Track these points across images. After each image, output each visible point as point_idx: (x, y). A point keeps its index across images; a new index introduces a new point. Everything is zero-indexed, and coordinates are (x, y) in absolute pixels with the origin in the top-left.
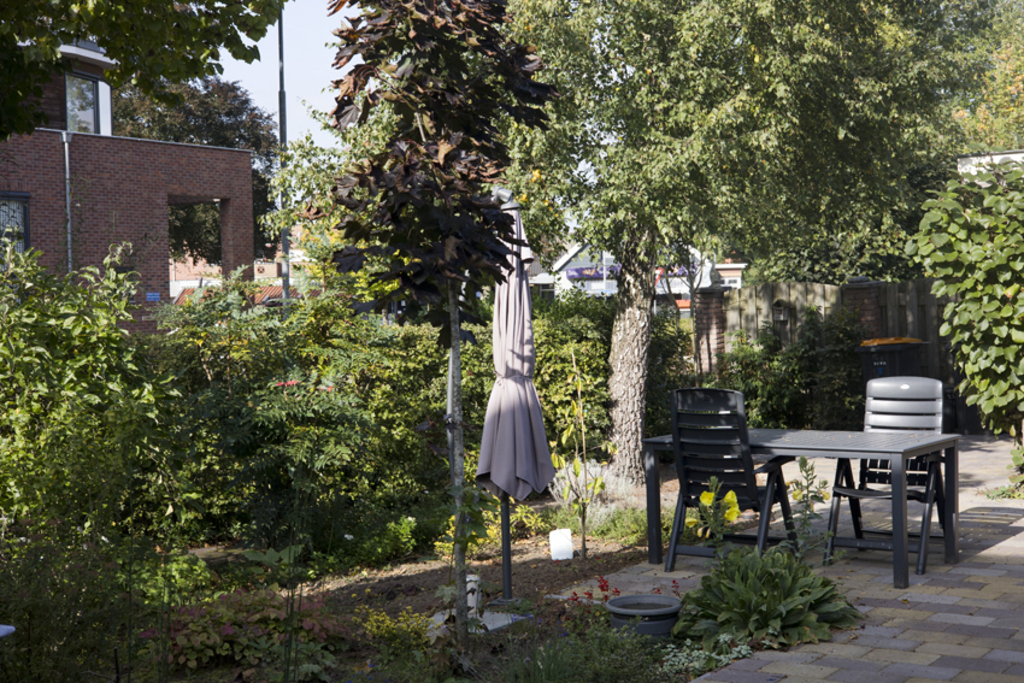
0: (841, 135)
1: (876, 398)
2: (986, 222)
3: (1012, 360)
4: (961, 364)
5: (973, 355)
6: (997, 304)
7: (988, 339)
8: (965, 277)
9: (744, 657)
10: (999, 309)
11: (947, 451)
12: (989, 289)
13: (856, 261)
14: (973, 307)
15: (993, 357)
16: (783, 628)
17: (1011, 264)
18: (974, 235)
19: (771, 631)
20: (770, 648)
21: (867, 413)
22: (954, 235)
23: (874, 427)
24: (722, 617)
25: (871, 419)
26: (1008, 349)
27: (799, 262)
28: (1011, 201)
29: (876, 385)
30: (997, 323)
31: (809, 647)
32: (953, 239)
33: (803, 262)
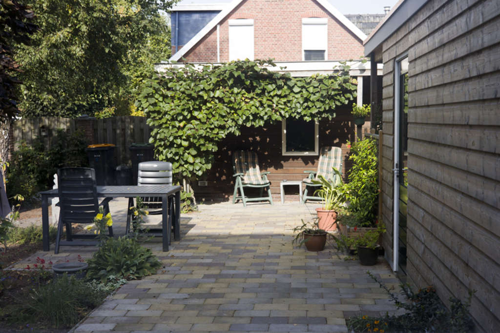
0: (107, 51)
1: (142, 171)
2: (169, 94)
3: (182, 154)
4: (157, 155)
5: (164, 152)
6: (176, 129)
7: (172, 144)
8: (162, 117)
9: (124, 284)
10: (177, 132)
11: (176, 193)
12: (173, 123)
13: (64, 107)
14: (166, 131)
15: (174, 153)
16: (137, 270)
17: (183, 112)
18: (165, 99)
19: (131, 272)
20: (133, 279)
21: (139, 177)
22: (157, 99)
23: (142, 183)
24: (109, 268)
25: (140, 180)
26: (180, 149)
27: (36, 106)
28: (181, 85)
29: (142, 165)
30: (176, 138)
31: (149, 277)
32: (157, 101)
33: (38, 106)
